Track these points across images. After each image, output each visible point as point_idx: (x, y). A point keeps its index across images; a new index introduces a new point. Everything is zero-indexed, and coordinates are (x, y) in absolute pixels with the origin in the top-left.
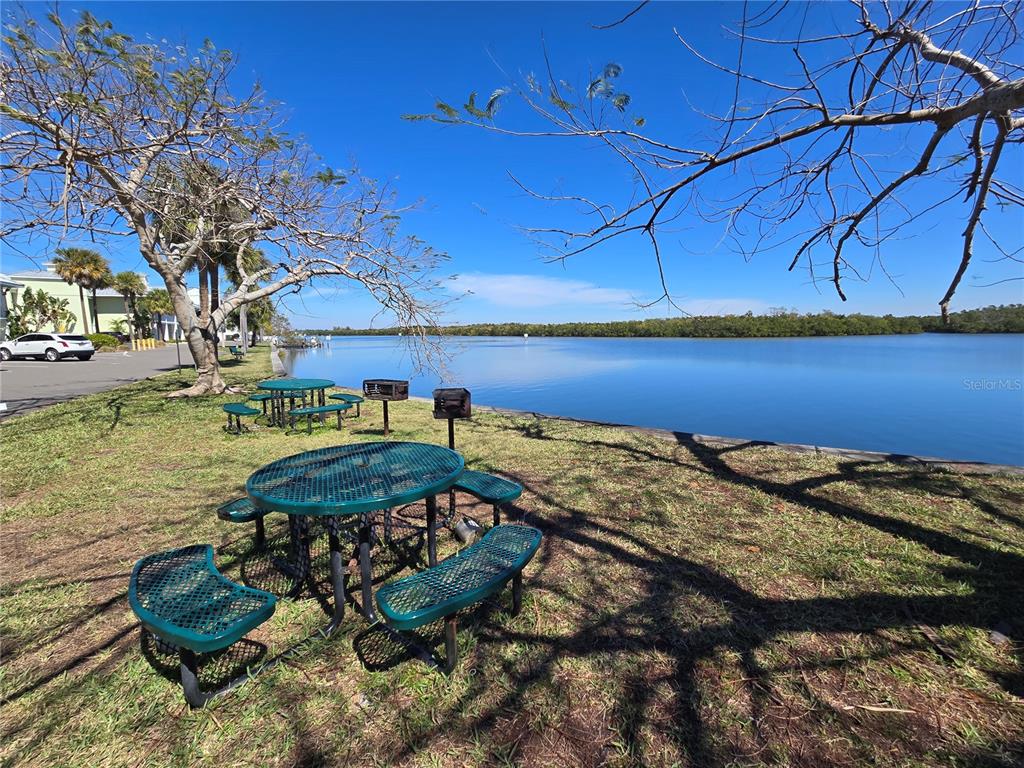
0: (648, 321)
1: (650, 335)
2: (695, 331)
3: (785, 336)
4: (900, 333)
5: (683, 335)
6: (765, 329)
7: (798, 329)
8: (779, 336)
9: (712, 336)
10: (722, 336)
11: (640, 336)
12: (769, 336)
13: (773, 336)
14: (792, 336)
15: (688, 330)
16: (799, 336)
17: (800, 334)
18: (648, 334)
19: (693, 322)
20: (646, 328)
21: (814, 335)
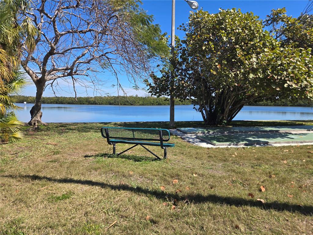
0: (95, 97)
1: (96, 104)
2: (115, 102)
3: (148, 105)
4: (184, 104)
5: (110, 104)
6: (141, 102)
7: (152, 102)
8: (146, 105)
9: (121, 105)
10: (125, 105)
11: (91, 104)
12: (142, 105)
13: (144, 105)
14: (150, 105)
15: (112, 102)
16: (153, 105)
17: (153, 104)
18: (94, 103)
19: (114, 98)
20: (94, 100)
21: (158, 105)
